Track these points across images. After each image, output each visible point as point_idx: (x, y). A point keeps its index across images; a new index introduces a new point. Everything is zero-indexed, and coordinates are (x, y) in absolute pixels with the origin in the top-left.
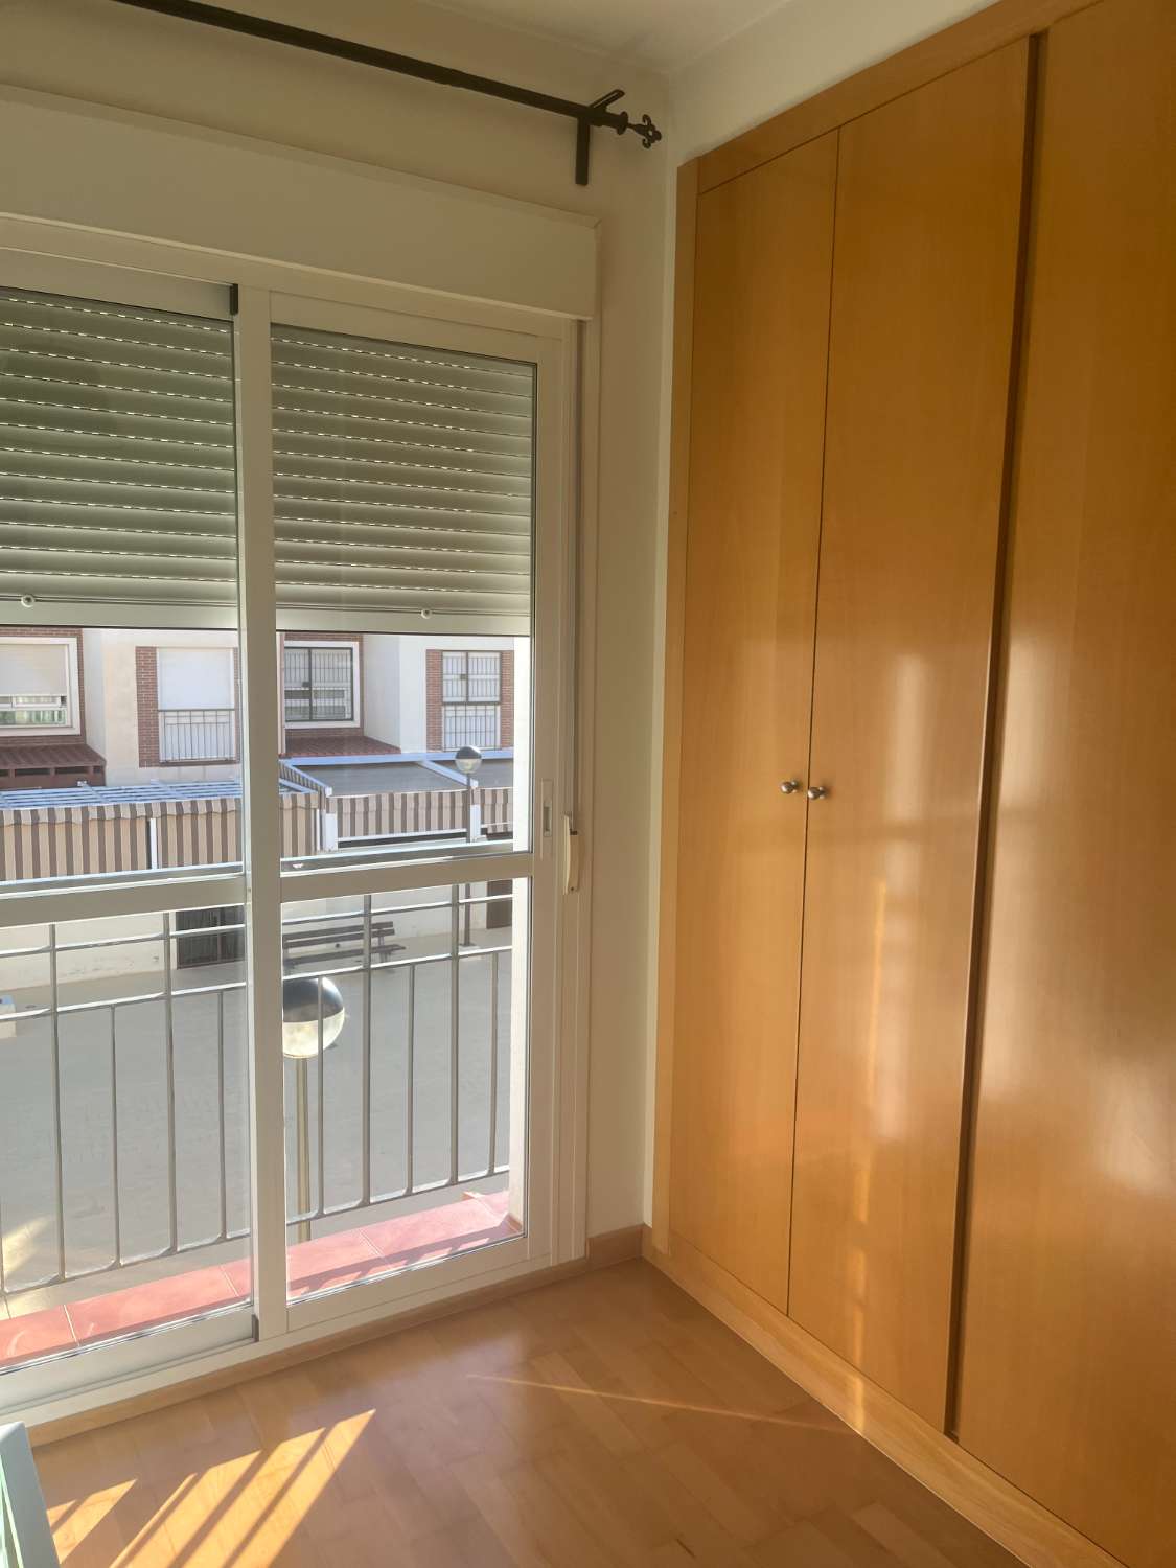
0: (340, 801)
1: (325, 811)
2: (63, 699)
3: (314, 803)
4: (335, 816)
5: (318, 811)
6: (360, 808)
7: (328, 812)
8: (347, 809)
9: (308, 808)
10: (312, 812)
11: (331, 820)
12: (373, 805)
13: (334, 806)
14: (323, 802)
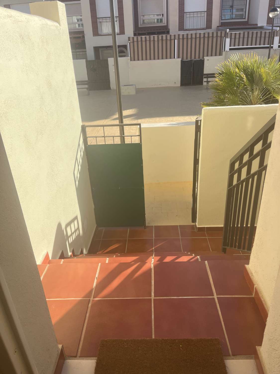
0: (231, 34)
1: (226, 37)
2: (163, 15)
3: (223, 35)
4: (229, 39)
5: (224, 38)
6: (237, 36)
7: (227, 38)
8: (233, 37)
9: (221, 37)
10: (222, 38)
11: (228, 40)
12: (242, 36)
13: (229, 35)
14: (226, 35)
